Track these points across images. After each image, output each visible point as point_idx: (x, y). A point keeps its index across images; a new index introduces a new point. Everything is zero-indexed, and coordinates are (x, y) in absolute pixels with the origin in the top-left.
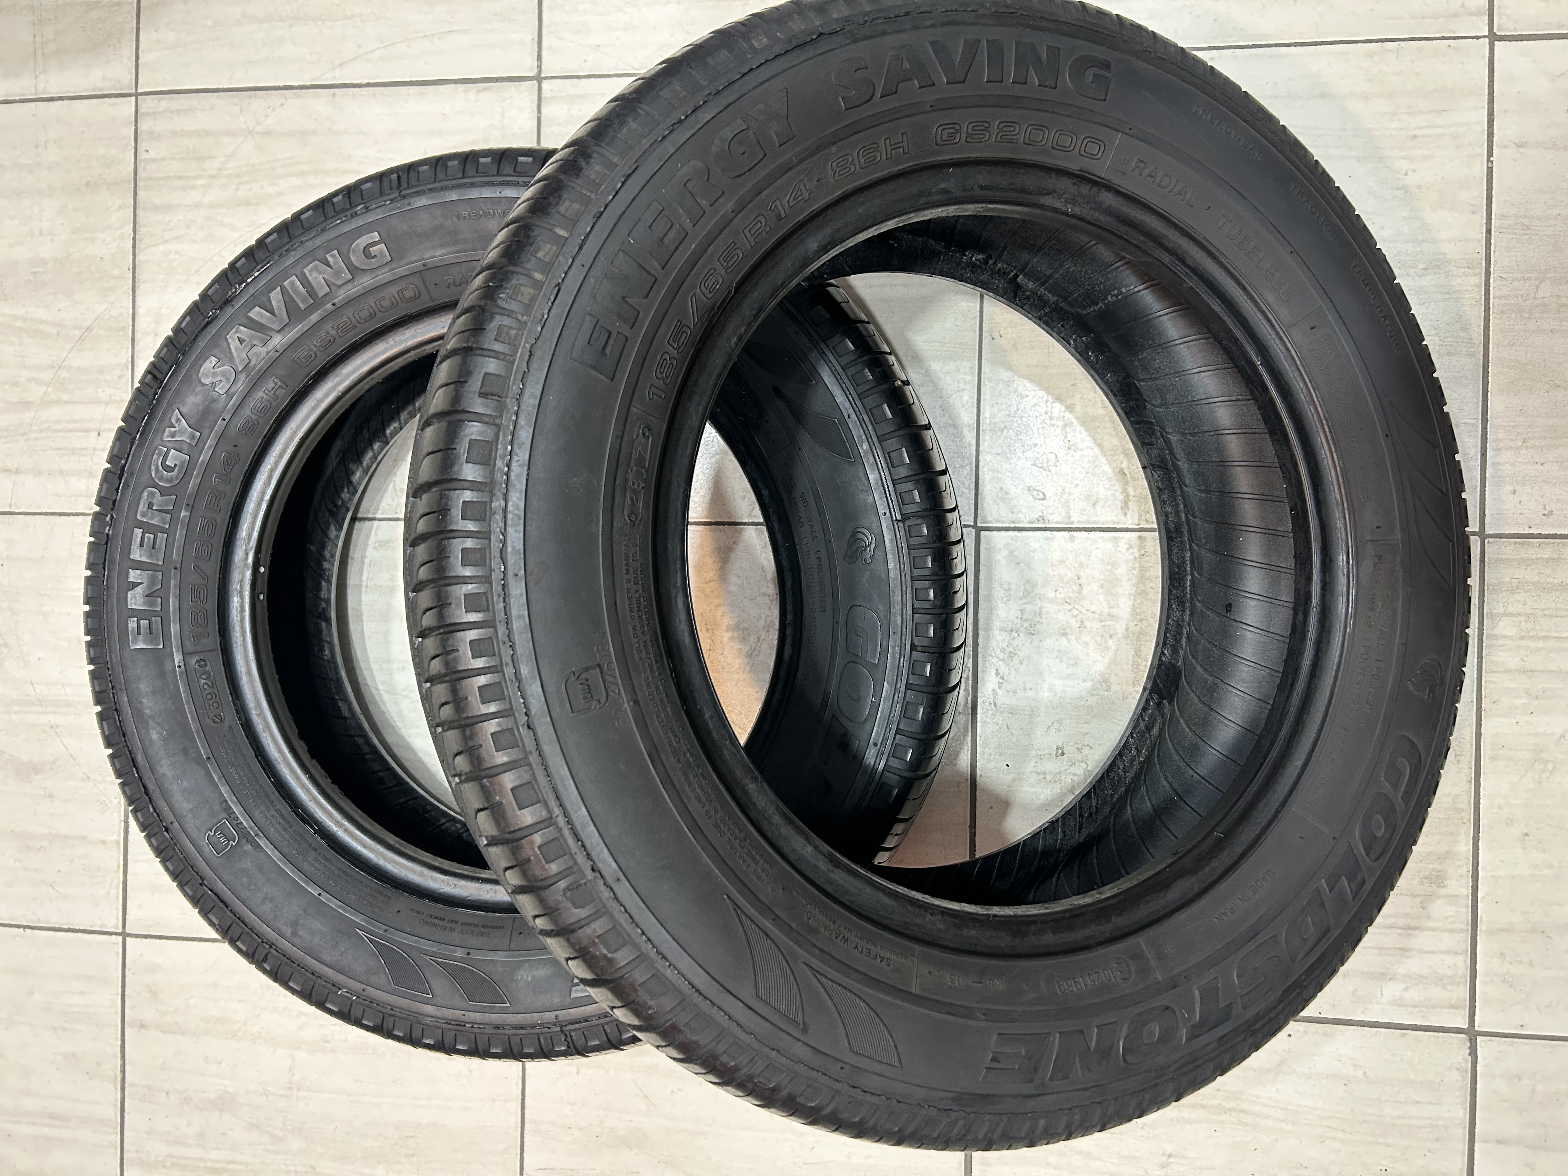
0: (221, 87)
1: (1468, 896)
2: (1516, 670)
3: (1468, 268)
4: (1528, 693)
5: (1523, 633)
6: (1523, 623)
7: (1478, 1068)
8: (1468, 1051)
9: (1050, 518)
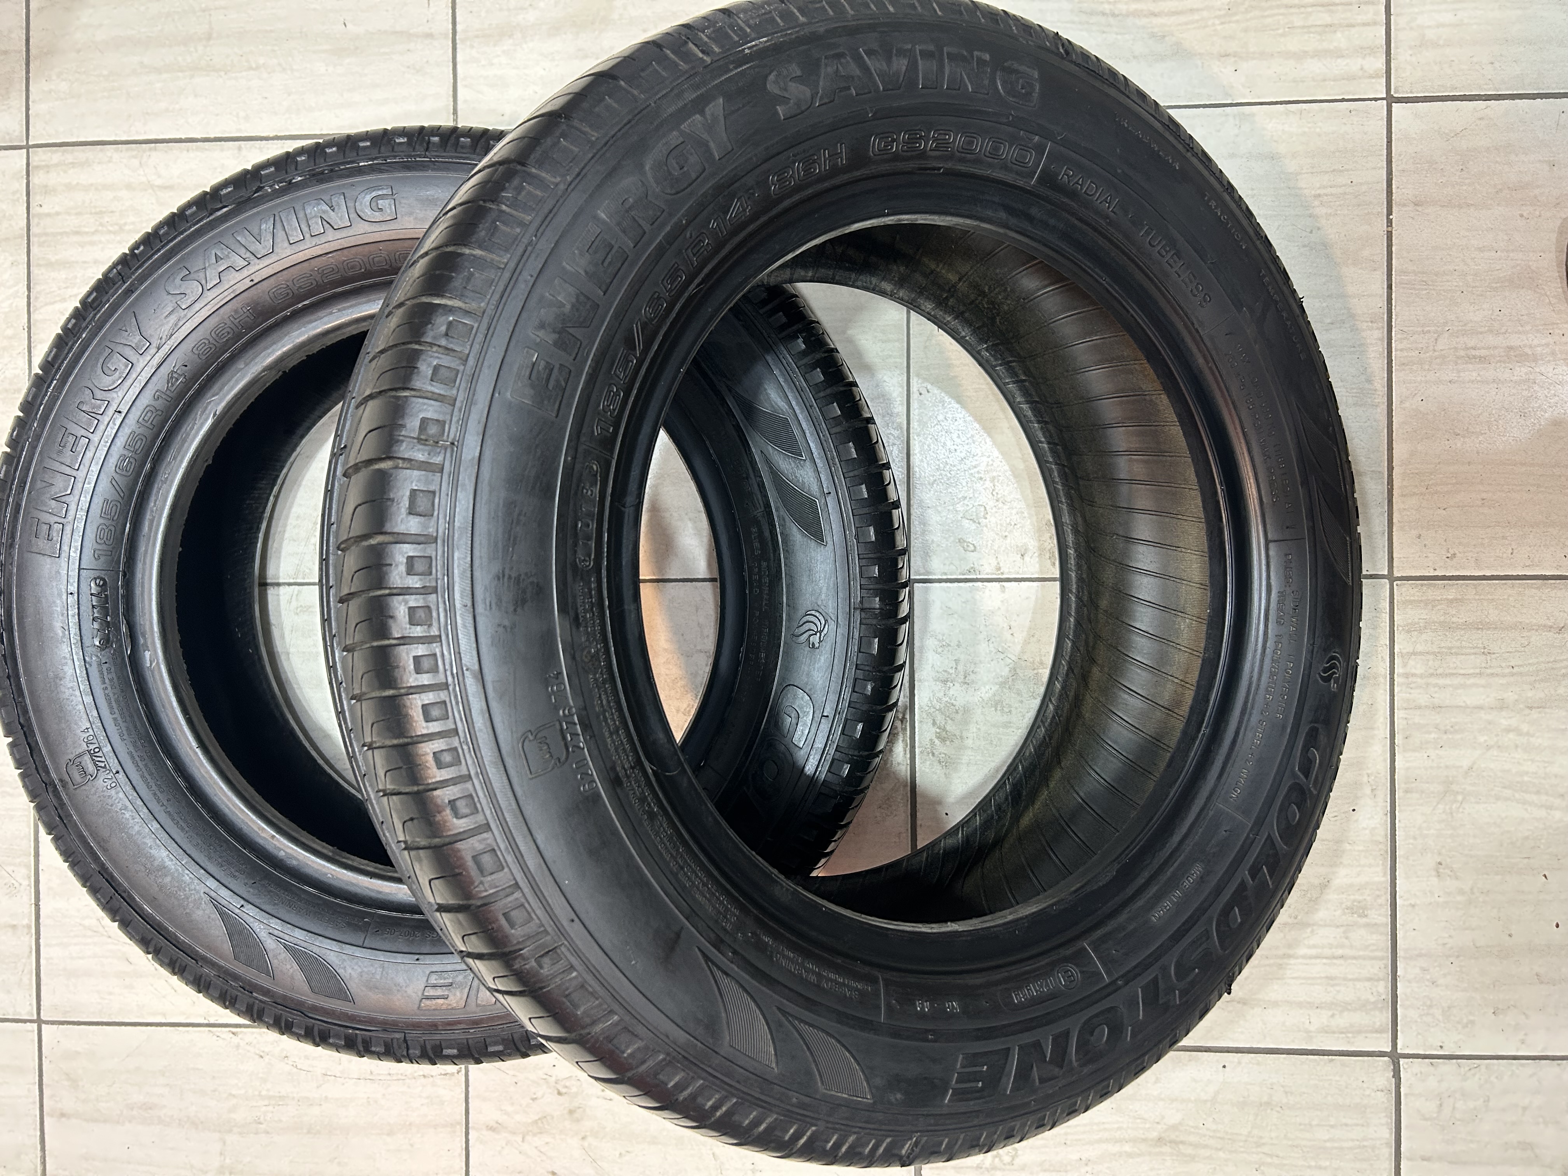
0: (118, 139)
1: (1387, 924)
2: (1426, 707)
3: (1372, 322)
4: (1437, 727)
5: (1431, 671)
6: (1431, 663)
7: (1402, 1090)
8: (1392, 1073)
9: (981, 569)
